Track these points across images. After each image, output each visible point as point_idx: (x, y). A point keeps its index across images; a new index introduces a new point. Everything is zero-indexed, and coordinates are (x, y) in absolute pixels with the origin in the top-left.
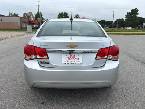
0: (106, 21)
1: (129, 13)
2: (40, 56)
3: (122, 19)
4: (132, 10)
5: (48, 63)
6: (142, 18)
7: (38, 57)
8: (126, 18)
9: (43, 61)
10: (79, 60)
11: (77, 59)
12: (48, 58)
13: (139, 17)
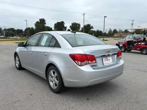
0: (15, 29)
1: (37, 23)
2: (91, 61)
3: (32, 28)
4: (40, 20)
5: (96, 66)
6: (49, 27)
7: (90, 62)
8: (35, 27)
9: (93, 64)
10: (110, 61)
11: (109, 60)
12: (96, 62)
13: (47, 26)
